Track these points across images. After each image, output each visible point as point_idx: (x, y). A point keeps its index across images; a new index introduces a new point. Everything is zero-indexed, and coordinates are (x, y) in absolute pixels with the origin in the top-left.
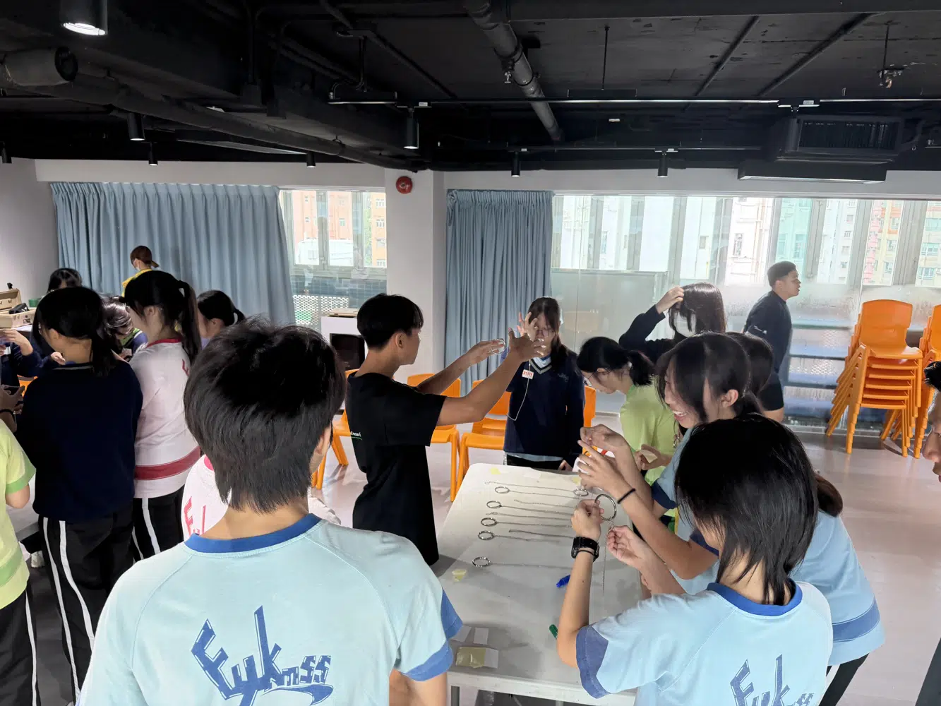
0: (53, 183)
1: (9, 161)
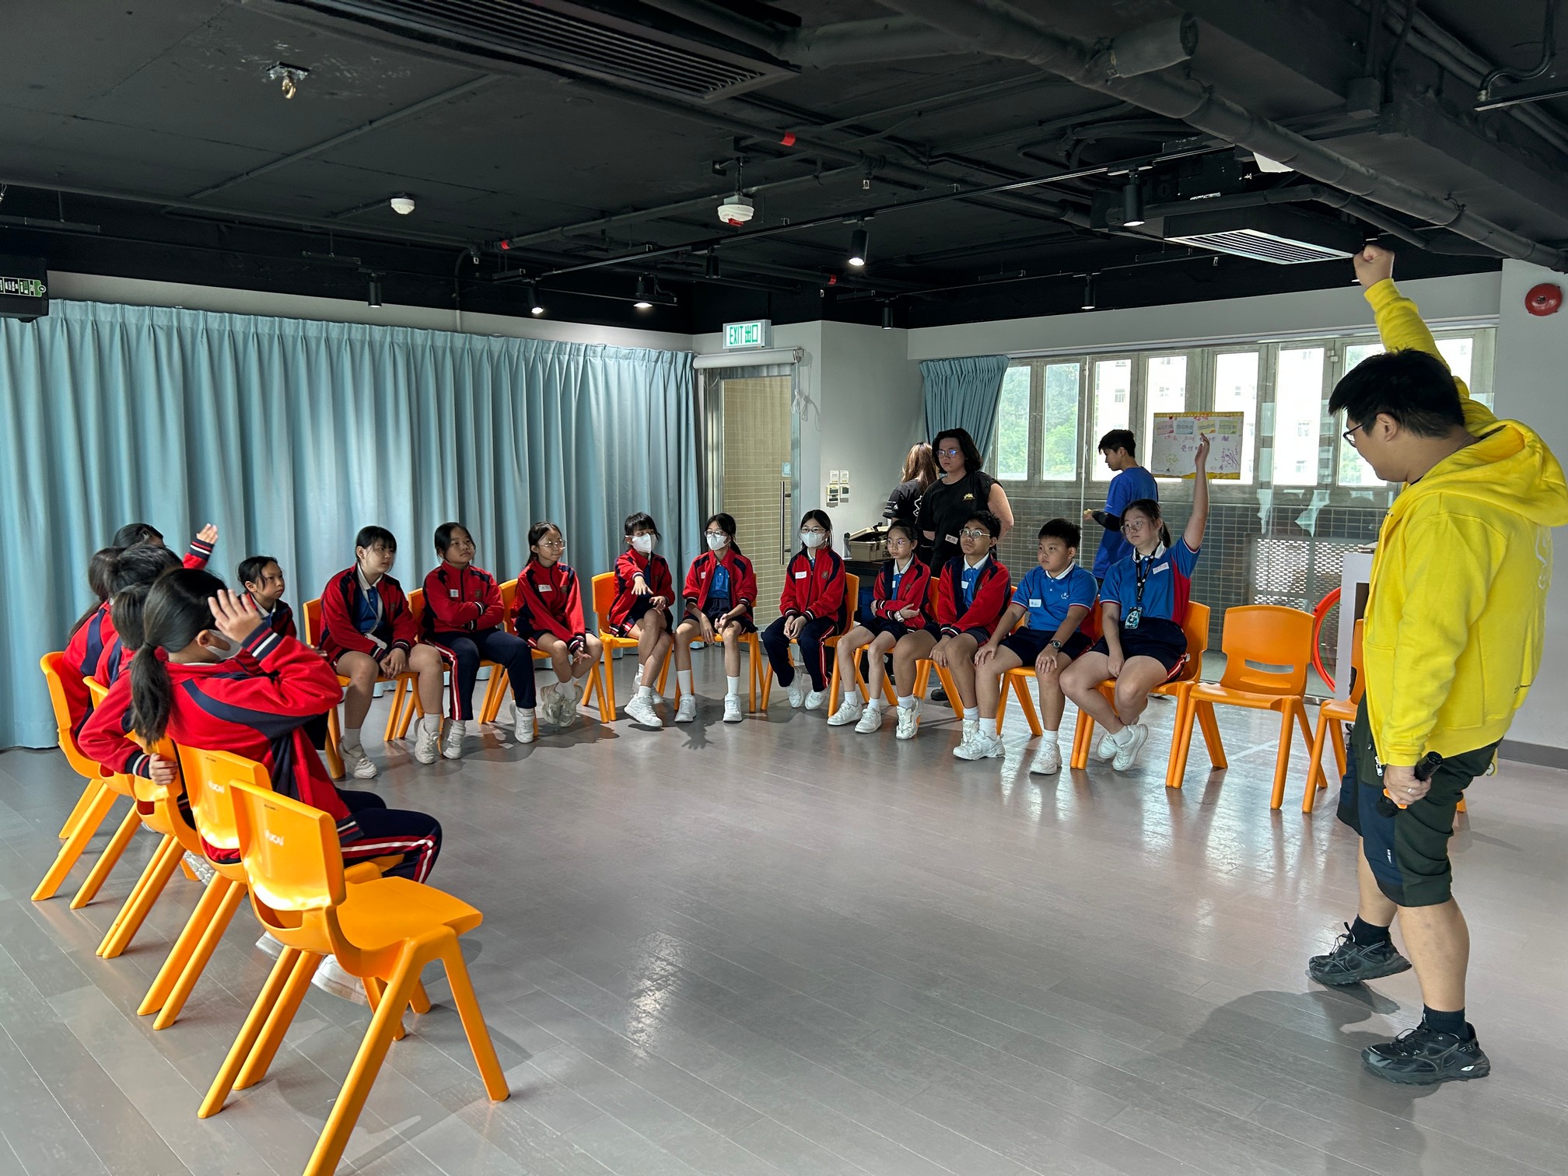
0: (924, 362)
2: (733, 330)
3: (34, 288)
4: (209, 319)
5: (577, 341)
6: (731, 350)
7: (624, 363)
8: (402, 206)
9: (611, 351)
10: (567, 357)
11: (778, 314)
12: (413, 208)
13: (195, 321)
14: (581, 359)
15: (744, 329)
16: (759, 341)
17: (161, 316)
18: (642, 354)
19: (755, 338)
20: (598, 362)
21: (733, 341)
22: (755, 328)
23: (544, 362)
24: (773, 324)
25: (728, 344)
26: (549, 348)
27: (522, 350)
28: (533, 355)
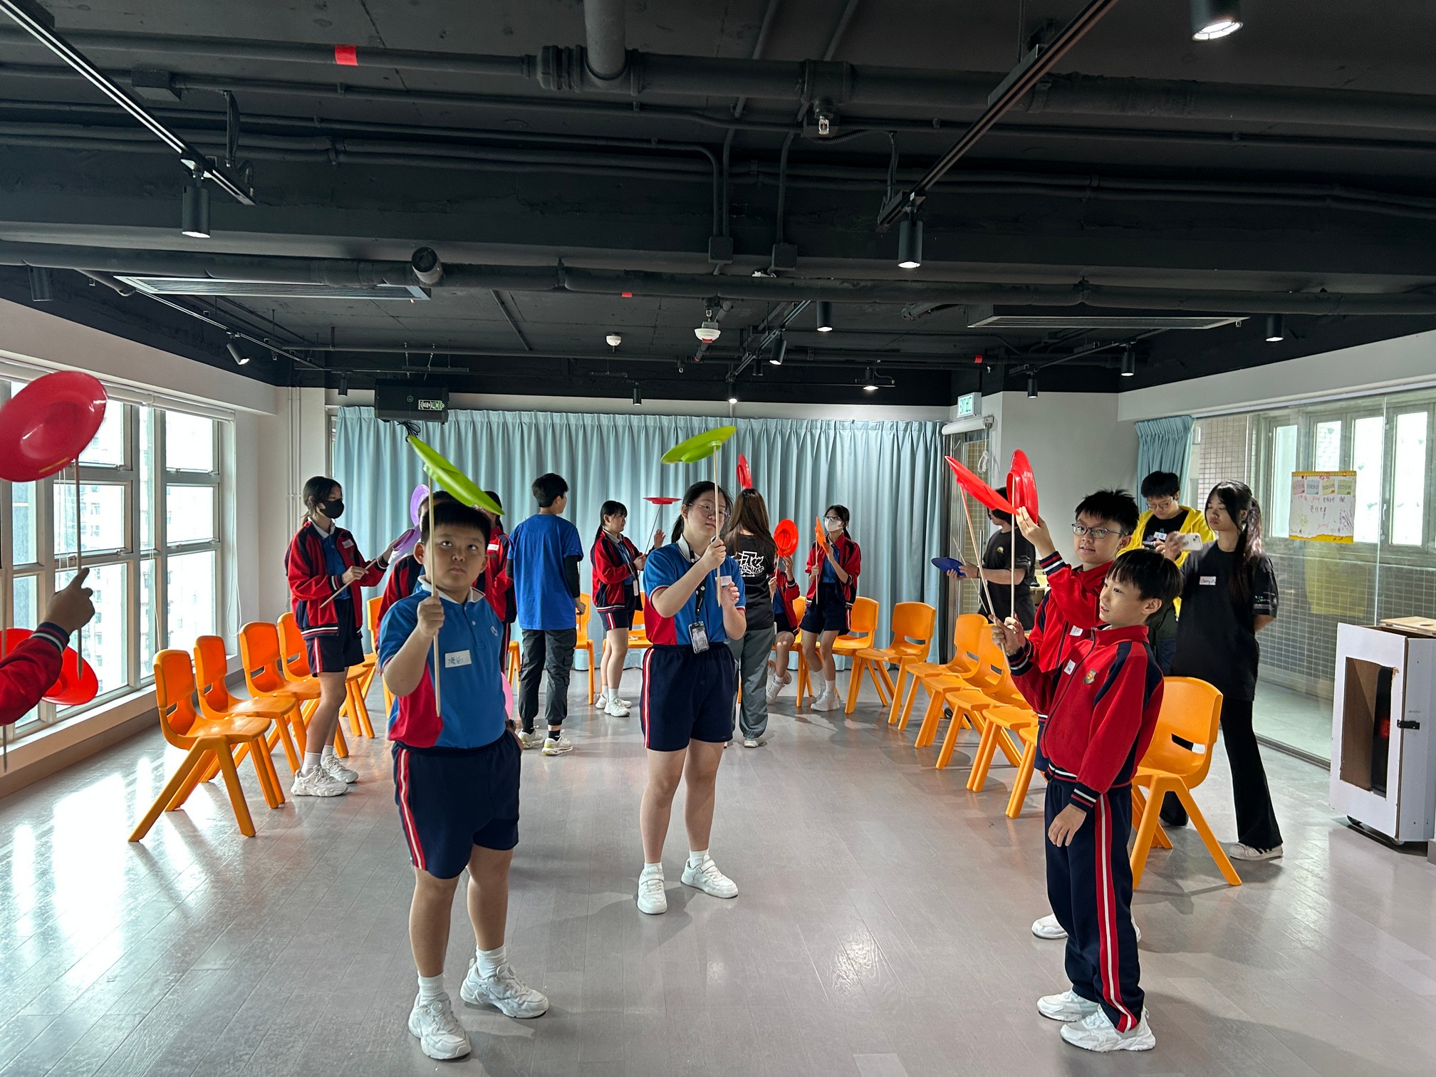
0: (1137, 422)
2: (962, 402)
3: (439, 405)
4: (554, 418)
5: (829, 419)
6: (960, 419)
7: (872, 434)
9: (859, 424)
10: (819, 431)
11: (985, 388)
12: (622, 341)
13: (546, 418)
14: (832, 433)
15: (966, 402)
16: (972, 411)
17: (526, 417)
18: (889, 426)
19: (970, 408)
20: (846, 434)
21: (961, 411)
22: (970, 400)
23: (798, 435)
24: (982, 396)
25: (959, 414)
26: (802, 425)
27: (779, 428)
28: (789, 431)
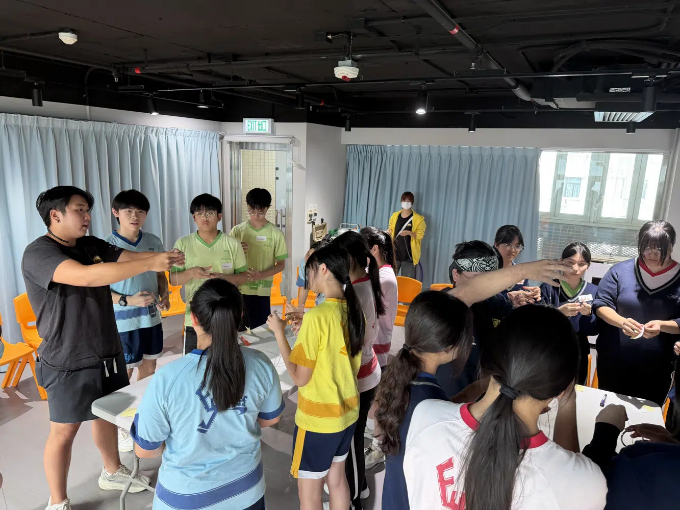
0: (349, 145)
1: (350, 130)
2: (250, 123)
6: (247, 134)
8: (68, 38)
11: (278, 116)
12: (76, 40)
14: (143, 135)
15: (257, 123)
16: (267, 130)
19: (264, 129)
21: (250, 129)
22: (264, 123)
24: (275, 121)
25: (247, 130)
